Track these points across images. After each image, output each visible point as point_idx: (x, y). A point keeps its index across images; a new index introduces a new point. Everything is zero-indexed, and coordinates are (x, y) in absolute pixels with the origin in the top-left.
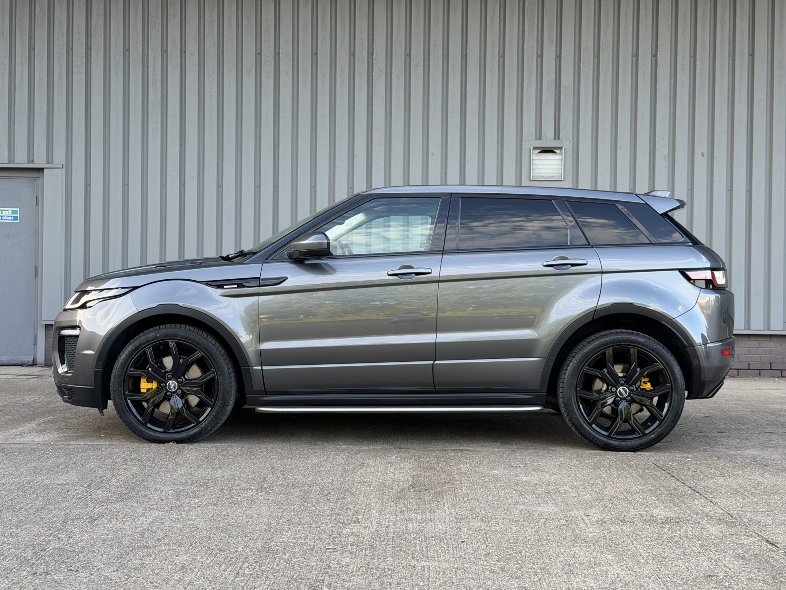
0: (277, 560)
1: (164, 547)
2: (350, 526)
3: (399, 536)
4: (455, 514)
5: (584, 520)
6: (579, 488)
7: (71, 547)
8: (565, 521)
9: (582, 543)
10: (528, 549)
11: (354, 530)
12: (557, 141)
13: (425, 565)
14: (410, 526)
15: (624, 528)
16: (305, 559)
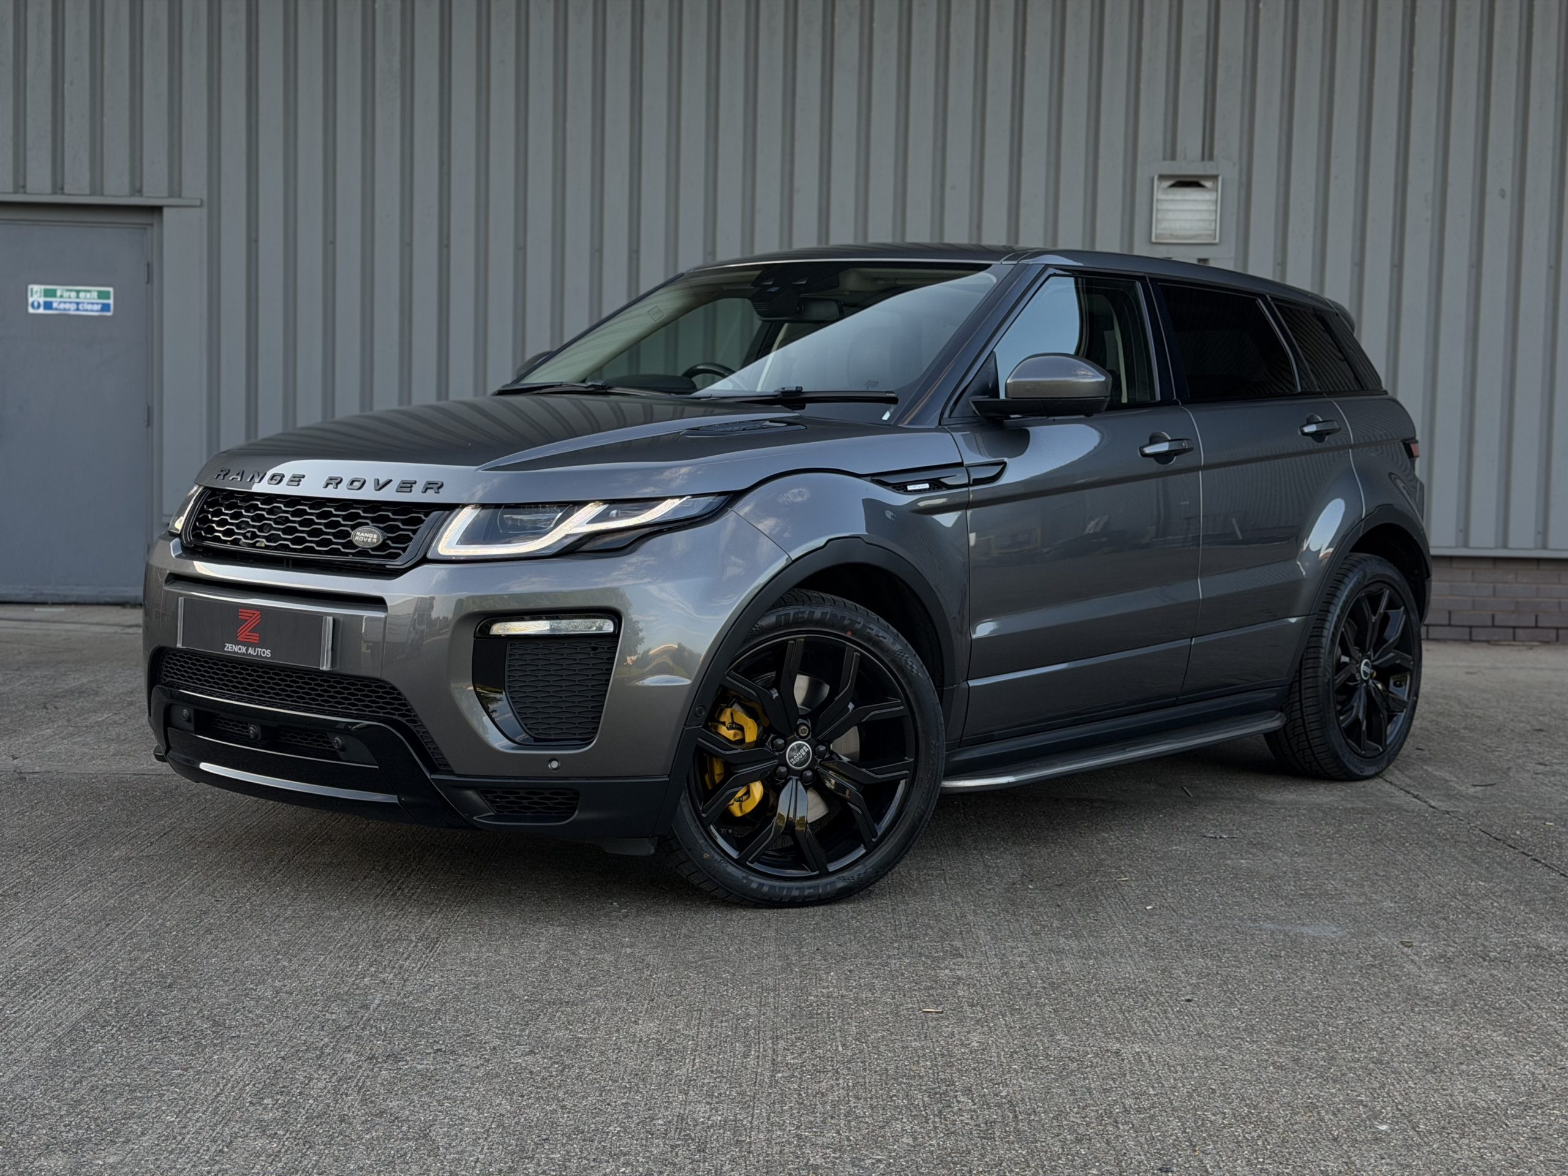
0: (838, 1034)
1: (600, 1004)
2: (947, 963)
3: (1054, 986)
4: (1144, 940)
5: (1408, 956)
6: (1363, 886)
7: (417, 1001)
8: (1371, 959)
9: (1426, 1005)
10: (1326, 1016)
11: (959, 973)
12: (1209, 164)
13: (1137, 1050)
14: (1068, 965)
15: (1495, 972)
16: (892, 1033)
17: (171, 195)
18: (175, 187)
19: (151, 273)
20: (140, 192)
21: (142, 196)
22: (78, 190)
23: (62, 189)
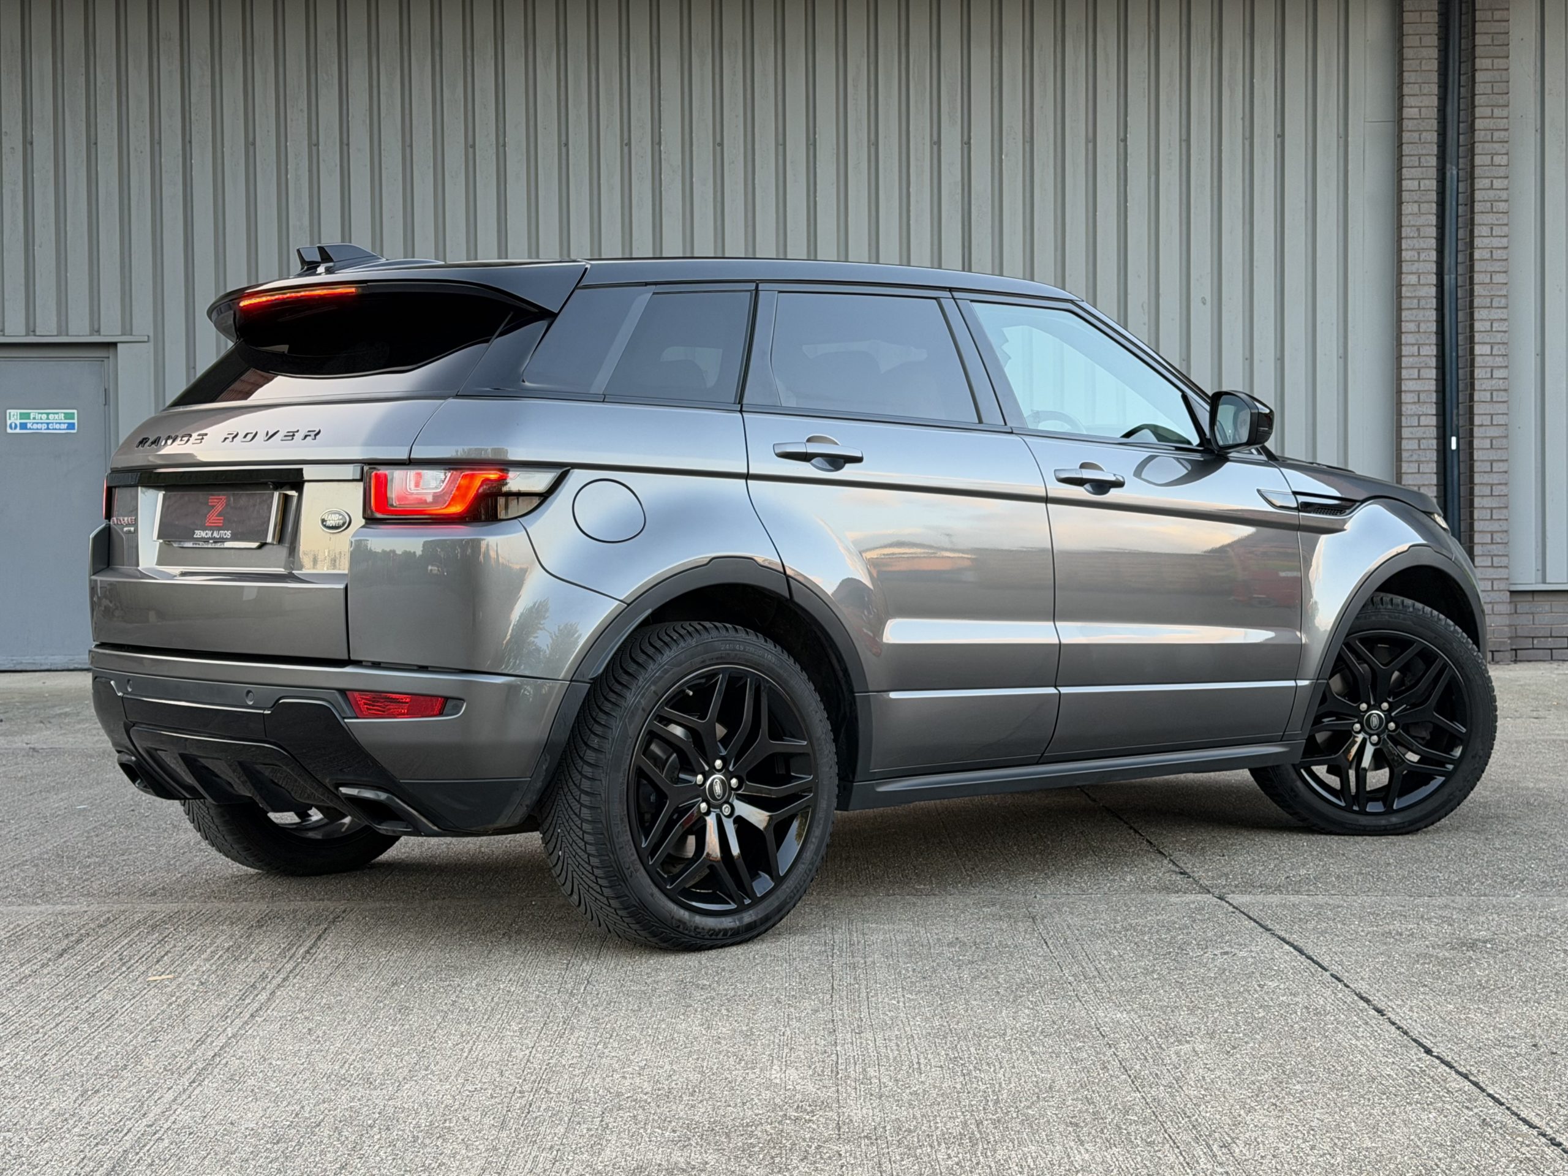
17: (123, 334)
18: (127, 328)
19: (108, 397)
20: (98, 331)
21: (100, 335)
22: (47, 331)
23: (34, 331)
